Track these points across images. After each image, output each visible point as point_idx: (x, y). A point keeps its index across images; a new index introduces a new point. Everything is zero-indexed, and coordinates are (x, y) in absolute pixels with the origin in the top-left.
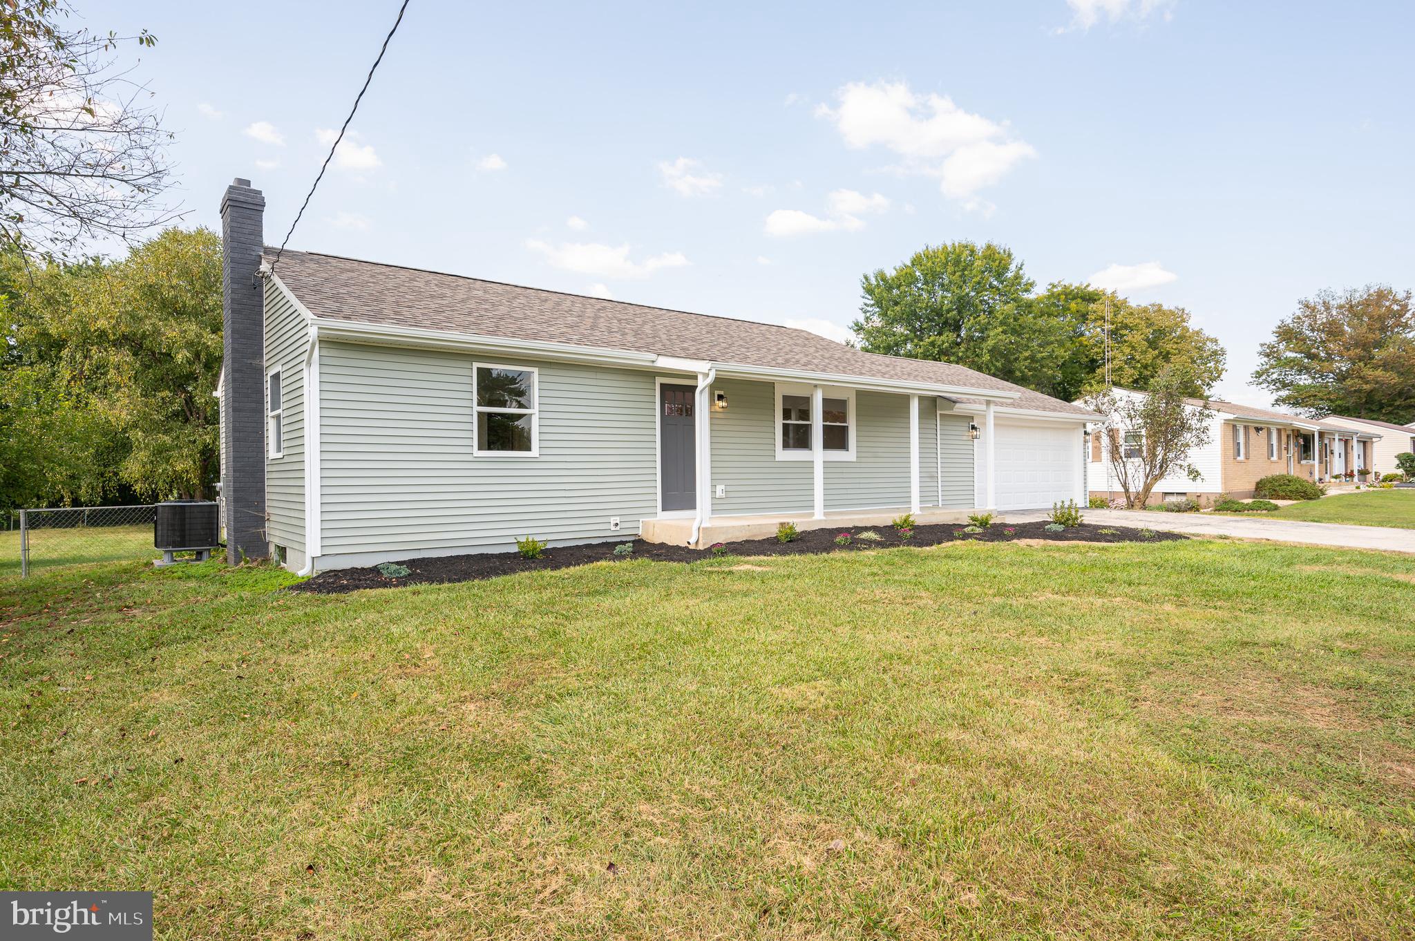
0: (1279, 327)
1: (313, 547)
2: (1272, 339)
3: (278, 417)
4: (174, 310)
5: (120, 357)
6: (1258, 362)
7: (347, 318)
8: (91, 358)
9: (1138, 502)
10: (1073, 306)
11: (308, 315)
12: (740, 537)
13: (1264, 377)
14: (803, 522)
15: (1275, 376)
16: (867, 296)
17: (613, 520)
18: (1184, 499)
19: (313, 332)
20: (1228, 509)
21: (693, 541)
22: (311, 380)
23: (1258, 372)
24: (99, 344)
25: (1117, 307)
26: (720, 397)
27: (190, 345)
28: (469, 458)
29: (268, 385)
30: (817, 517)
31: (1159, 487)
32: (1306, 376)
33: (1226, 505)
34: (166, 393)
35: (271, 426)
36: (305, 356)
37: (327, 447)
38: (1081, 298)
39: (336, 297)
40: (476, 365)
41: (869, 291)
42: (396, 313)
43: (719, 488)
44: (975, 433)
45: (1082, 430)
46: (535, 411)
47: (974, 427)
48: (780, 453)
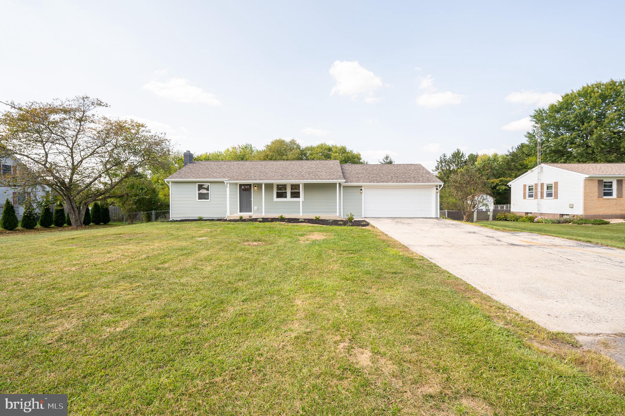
1: (173, 215)
18: (567, 217)
28: (195, 201)
40: (197, 184)
43: (255, 208)
44: (361, 191)
45: (436, 188)
46: (209, 192)
47: (361, 190)
48: (275, 199)
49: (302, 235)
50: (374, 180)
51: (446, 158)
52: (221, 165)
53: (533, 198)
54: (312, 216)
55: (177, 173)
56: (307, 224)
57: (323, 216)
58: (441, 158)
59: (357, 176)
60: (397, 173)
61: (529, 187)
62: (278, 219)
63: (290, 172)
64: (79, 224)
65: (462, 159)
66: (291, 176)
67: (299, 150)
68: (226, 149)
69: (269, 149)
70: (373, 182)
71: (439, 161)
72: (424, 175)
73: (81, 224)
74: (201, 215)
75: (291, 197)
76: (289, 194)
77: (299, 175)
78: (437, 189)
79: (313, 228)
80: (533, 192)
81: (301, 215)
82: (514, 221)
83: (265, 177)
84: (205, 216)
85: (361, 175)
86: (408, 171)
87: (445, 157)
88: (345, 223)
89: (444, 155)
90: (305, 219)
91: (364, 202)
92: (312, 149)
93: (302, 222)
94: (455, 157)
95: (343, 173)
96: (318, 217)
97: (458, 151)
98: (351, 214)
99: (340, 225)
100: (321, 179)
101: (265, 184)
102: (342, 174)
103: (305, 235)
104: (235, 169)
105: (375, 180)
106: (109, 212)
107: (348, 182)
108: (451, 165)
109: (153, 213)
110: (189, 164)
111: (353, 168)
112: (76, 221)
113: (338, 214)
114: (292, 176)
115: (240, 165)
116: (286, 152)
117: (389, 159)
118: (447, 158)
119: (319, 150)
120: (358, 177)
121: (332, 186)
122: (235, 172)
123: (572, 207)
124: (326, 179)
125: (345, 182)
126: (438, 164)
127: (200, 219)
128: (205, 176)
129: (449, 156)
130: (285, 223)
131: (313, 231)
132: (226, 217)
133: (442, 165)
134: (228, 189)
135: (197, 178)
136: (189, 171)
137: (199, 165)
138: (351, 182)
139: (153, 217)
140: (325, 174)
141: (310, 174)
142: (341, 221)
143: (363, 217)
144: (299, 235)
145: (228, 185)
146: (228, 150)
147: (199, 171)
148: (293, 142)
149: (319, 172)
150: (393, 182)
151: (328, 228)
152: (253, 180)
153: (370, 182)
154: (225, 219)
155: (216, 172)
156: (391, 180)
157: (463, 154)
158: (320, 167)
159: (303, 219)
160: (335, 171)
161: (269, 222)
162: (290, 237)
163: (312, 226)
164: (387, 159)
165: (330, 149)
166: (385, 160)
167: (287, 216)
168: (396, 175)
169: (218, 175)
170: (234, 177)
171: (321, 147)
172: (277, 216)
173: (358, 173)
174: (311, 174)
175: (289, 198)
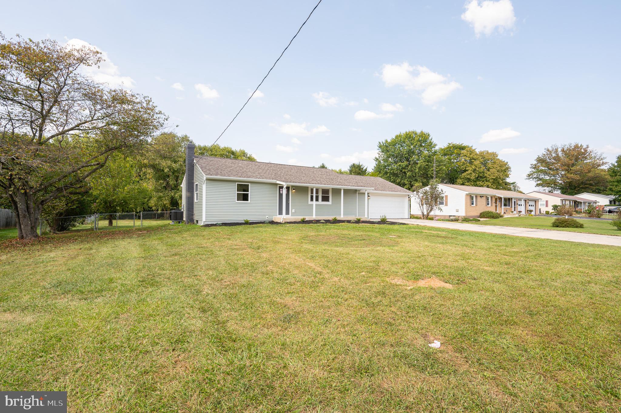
0: (538, 158)
1: (204, 220)
2: (535, 162)
3: (197, 193)
4: (164, 157)
5: (150, 171)
6: (529, 170)
7: (211, 175)
8: (142, 171)
9: (427, 217)
10: (455, 151)
11: (204, 175)
12: (293, 221)
13: (531, 176)
14: (308, 218)
15: (535, 176)
16: (380, 149)
17: (267, 217)
18: (454, 217)
19: (205, 178)
20: (465, 221)
21: (282, 221)
22: (204, 187)
23: (528, 175)
24: (145, 167)
25: (472, 152)
26: (294, 189)
27: (168, 167)
28: (235, 202)
29: (195, 186)
30: (314, 217)
31: (432, 213)
32: (547, 176)
33: (466, 220)
34: (162, 181)
35: (195, 195)
36: (203, 182)
37: (207, 200)
38: (459, 148)
39: (209, 170)
40: (237, 183)
41: (380, 147)
42: (221, 173)
43: (293, 210)
45: (408, 197)
46: (249, 193)
47: (369, 196)
48: (310, 202)
76: (320, 198)
81: (342, 217)
96: (359, 219)
112: (32, 228)
123: (457, 211)
127: (247, 223)
128: (245, 176)
137: (208, 160)
159: (353, 221)
175: (320, 202)
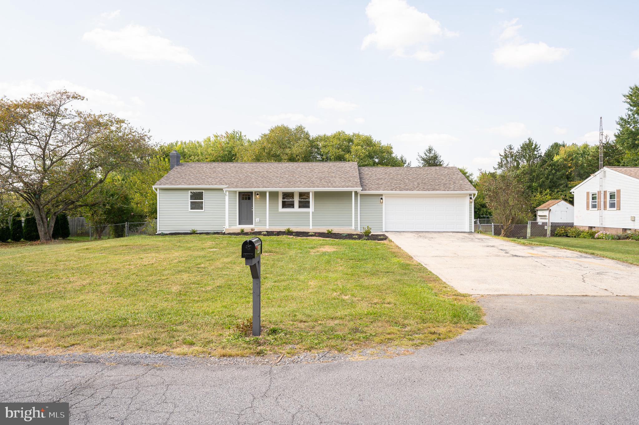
1: (158, 229)
26: (258, 194)
28: (188, 211)
40: (190, 191)
43: (257, 219)
44: (382, 201)
45: (469, 197)
46: (203, 201)
47: (382, 199)
48: (281, 209)
49: (312, 248)
50: (396, 187)
51: (513, 151)
52: (214, 167)
53: (596, 209)
54: (324, 230)
55: (166, 178)
56: (317, 238)
57: (336, 230)
58: (506, 150)
59: (378, 182)
60: (425, 179)
61: (593, 195)
62: (284, 232)
63: (298, 178)
64: (48, 238)
65: (535, 153)
66: (299, 183)
67: (307, 142)
68: (205, 138)
69: (267, 139)
70: (396, 190)
71: (503, 154)
72: (457, 182)
73: (50, 237)
74: (194, 228)
75: (300, 207)
76: (296, 204)
77: (309, 181)
78: (471, 198)
79: (324, 242)
80: (596, 202)
81: (311, 228)
82: (575, 237)
83: (268, 184)
84: (199, 229)
85: (383, 181)
86: (439, 177)
87: (511, 149)
88: (360, 237)
89: (510, 147)
90: (316, 233)
91: (385, 213)
92: (325, 139)
93: (312, 236)
94: (525, 150)
95: (360, 178)
96: (330, 230)
97: (530, 141)
98: (368, 227)
99: (355, 239)
100: (335, 187)
101: (269, 192)
102: (359, 180)
103: (315, 247)
104: (233, 173)
105: (398, 187)
106: (68, 224)
107: (365, 190)
108: (520, 161)
109: (126, 225)
110: (176, 167)
111: (373, 172)
112: (45, 234)
113: (353, 228)
114: (301, 182)
115: (237, 168)
116: (289, 143)
117: (433, 152)
118: (515, 151)
119: (336, 142)
120: (378, 184)
121: (346, 195)
122: (233, 177)
123: (633, 219)
124: (340, 187)
125: (362, 190)
126: (501, 159)
127: (193, 233)
128: (199, 183)
129: (517, 148)
130: (292, 236)
131: (324, 245)
132: (225, 230)
133: (507, 161)
134: (227, 198)
135: (190, 184)
136: (179, 175)
137: (188, 167)
138: (369, 190)
139: (126, 229)
140: (339, 180)
141: (321, 180)
142: (357, 235)
143: (384, 230)
144: (310, 248)
145: (227, 193)
146: (209, 139)
147: (189, 175)
148: (300, 129)
149: (332, 177)
150: (418, 190)
151: (340, 242)
152: (255, 187)
153: (392, 190)
154: (223, 232)
155: (210, 177)
156: (418, 188)
157: (536, 145)
158: (334, 170)
159: (313, 233)
160: (351, 177)
161: (275, 235)
162: (300, 249)
163: (323, 240)
164: (430, 153)
165: (350, 140)
166: (427, 153)
167: (294, 229)
168: (424, 182)
169: (213, 180)
170: (233, 183)
171: (338, 136)
172: (283, 229)
173: (379, 179)
174: (323, 180)
175: (296, 209)
